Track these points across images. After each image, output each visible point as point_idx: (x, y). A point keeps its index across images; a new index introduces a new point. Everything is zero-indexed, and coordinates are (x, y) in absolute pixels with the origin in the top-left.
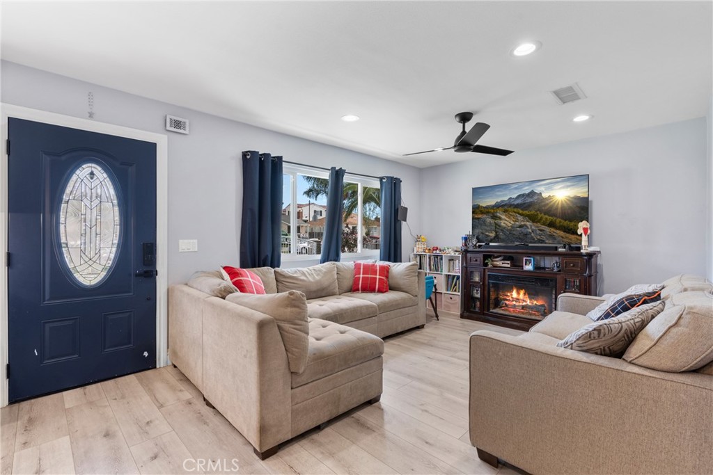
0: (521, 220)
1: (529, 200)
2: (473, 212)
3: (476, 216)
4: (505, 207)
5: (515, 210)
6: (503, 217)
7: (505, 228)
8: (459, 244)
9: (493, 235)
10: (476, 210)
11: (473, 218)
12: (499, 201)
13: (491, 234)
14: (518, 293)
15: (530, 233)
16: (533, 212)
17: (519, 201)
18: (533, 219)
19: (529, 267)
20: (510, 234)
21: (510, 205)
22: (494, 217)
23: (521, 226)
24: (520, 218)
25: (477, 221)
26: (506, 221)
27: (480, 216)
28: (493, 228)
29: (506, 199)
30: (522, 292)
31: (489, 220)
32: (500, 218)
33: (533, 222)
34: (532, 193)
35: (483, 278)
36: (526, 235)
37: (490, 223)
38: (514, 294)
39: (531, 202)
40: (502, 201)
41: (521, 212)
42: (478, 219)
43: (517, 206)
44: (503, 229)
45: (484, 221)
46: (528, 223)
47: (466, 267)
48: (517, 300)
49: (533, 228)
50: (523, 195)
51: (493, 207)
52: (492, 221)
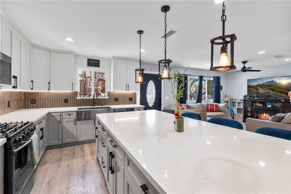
0: (267, 91)
1: (271, 84)
2: (248, 88)
3: (249, 89)
4: (261, 86)
5: (265, 87)
6: (260, 89)
7: (261, 93)
8: (242, 98)
9: (256, 95)
10: (249, 87)
11: (248, 90)
12: (258, 84)
13: (255, 95)
14: (266, 115)
15: (272, 95)
16: (273, 88)
17: (267, 84)
18: (273, 90)
19: (270, 106)
20: (263, 95)
21: (263, 85)
22: (256, 89)
23: (267, 93)
24: (267, 90)
25: (249, 91)
26: (261, 91)
27: (250, 89)
28: (256, 93)
29: (261, 83)
31: (254, 90)
32: (259, 90)
33: (273, 91)
34: (272, 81)
35: (252, 109)
36: (270, 95)
37: (255, 91)
38: (264, 115)
39: (272, 84)
40: (260, 84)
41: (268, 87)
42: (250, 90)
43: (266, 86)
44: (260, 94)
45: (252, 91)
46: (271, 92)
47: (245, 106)
48: (266, 117)
49: (273, 93)
50: (269, 82)
51: (256, 86)
52: (256, 91)
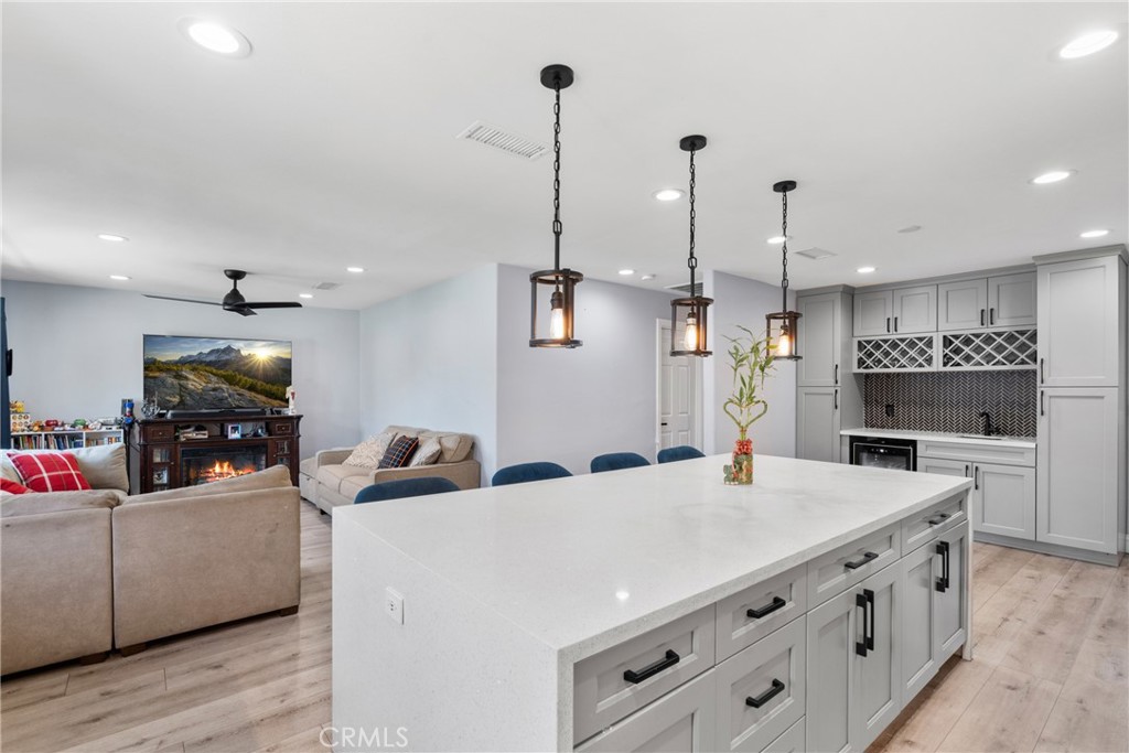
0: (215, 382)
1: (225, 357)
2: (146, 369)
3: (151, 375)
4: (195, 364)
5: (207, 368)
6: (191, 377)
7: (193, 391)
8: (115, 413)
9: (176, 400)
10: (150, 366)
11: (146, 377)
12: (185, 355)
13: (174, 400)
14: (222, 467)
15: (227, 398)
16: (230, 372)
17: (212, 358)
18: (230, 380)
19: (236, 436)
20: (201, 397)
21: (201, 362)
22: (178, 376)
23: (214, 390)
24: (214, 379)
25: (152, 380)
26: (195, 383)
27: (157, 374)
28: (178, 391)
29: (195, 353)
30: (226, 465)
31: (170, 380)
32: (186, 378)
33: (230, 384)
34: (229, 350)
35: (172, 456)
36: (221, 400)
37: (172, 384)
38: (217, 469)
39: (227, 360)
40: (190, 356)
41: (214, 371)
42: (155, 378)
43: (210, 364)
44: (190, 393)
45: (163, 381)
46: (224, 386)
47: (145, 446)
48: (221, 475)
49: (230, 391)
50: (218, 351)
51: (176, 363)
52: (176, 382)
